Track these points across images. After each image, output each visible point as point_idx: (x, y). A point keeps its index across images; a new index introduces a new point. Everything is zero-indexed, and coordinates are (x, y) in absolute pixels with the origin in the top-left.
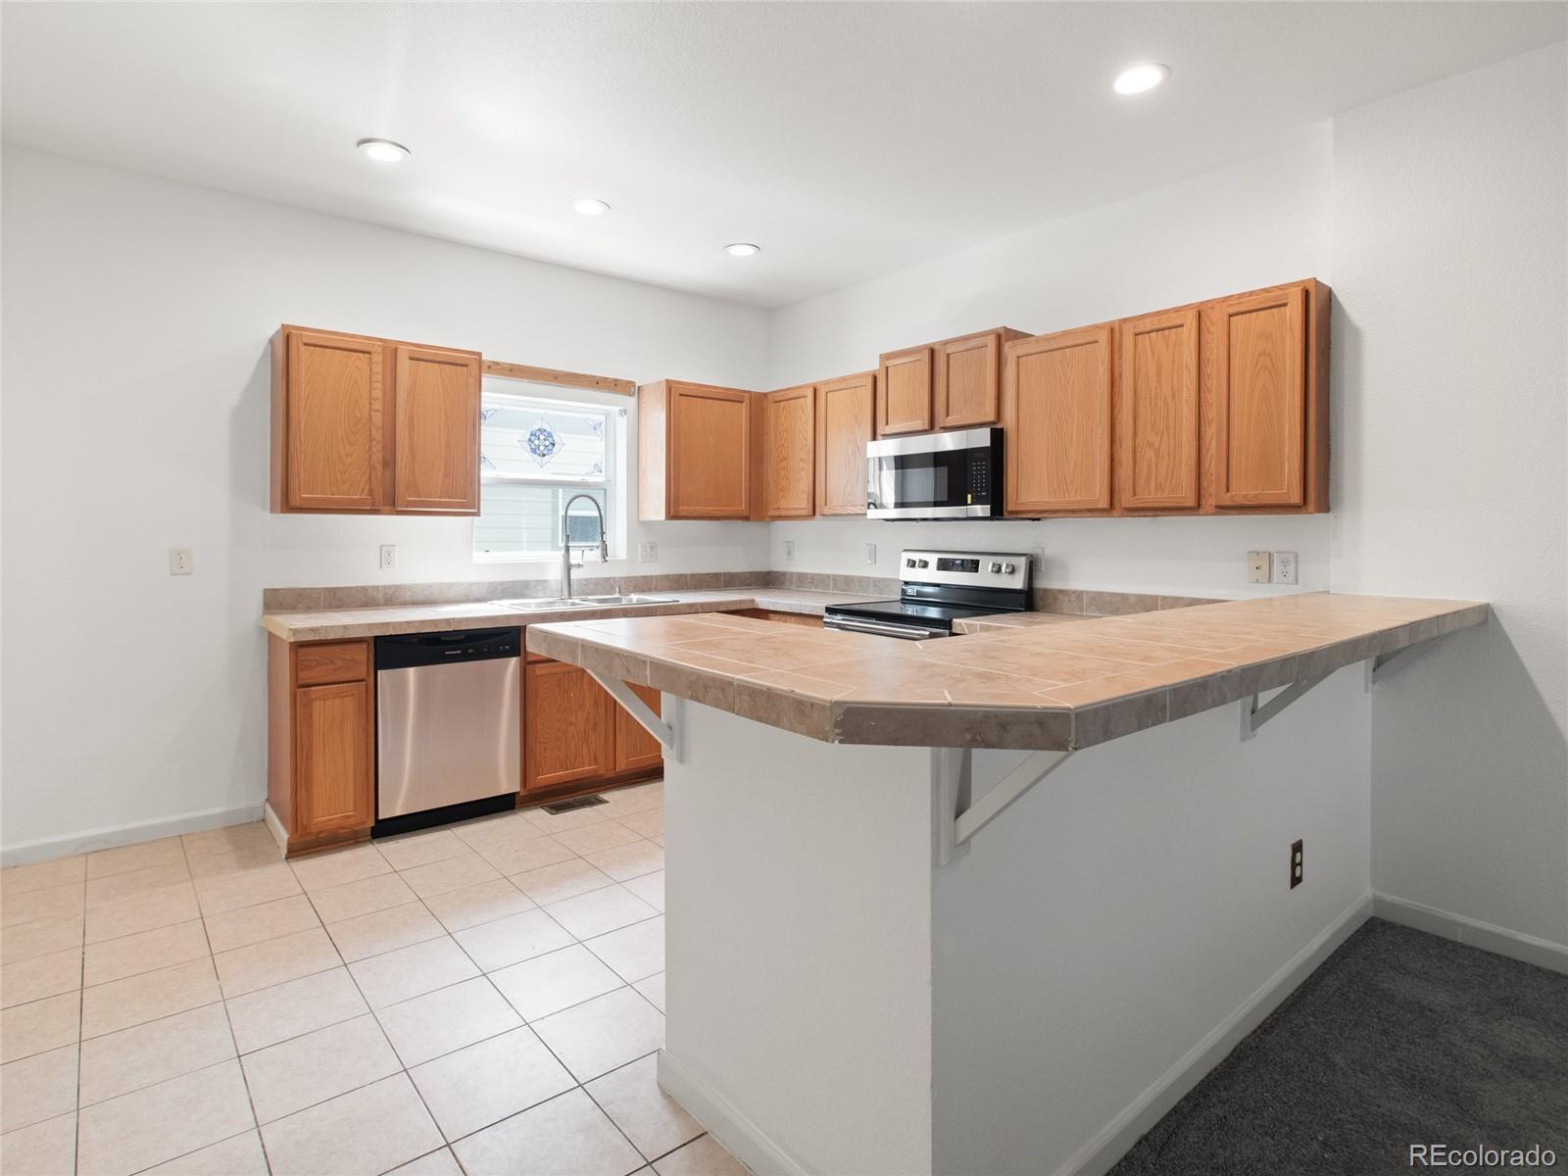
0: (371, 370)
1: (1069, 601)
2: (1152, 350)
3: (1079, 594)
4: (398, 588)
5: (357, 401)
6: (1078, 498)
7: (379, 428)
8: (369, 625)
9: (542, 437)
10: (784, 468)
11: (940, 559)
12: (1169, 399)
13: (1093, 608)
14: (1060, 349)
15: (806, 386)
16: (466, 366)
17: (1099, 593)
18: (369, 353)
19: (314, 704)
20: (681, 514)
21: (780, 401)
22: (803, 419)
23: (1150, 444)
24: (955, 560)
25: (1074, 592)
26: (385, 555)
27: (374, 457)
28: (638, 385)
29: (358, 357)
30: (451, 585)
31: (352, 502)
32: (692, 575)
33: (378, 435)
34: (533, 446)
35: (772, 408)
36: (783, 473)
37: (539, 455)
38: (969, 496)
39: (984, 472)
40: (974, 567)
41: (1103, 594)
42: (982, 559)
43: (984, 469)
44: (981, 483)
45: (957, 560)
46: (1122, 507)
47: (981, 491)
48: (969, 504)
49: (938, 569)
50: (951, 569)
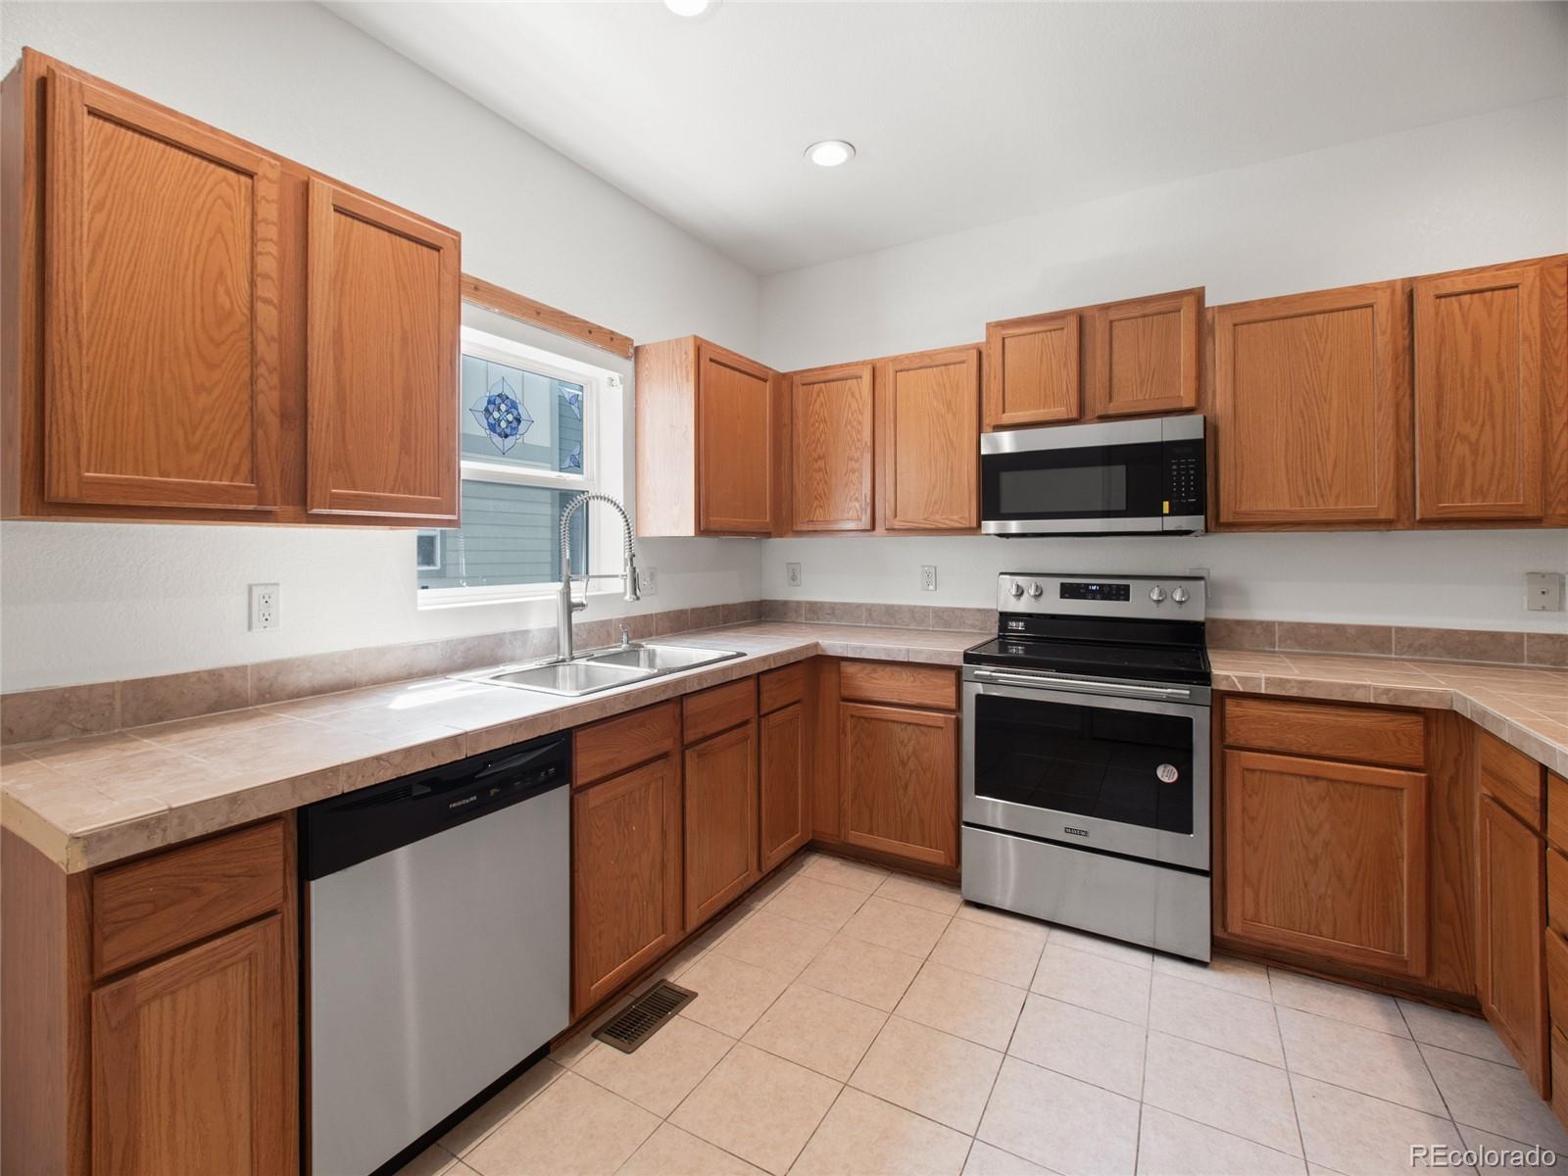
0: (254, 213)
2: (1464, 316)
3: (1268, 627)
4: (283, 666)
5: (221, 274)
6: (1341, 506)
7: (273, 339)
8: (293, 781)
9: (503, 407)
10: (820, 470)
11: (1062, 585)
12: (1495, 380)
13: (1290, 642)
14: (1308, 315)
15: (864, 363)
16: (437, 249)
17: (1299, 624)
18: (251, 175)
19: (144, 1011)
20: (713, 527)
21: (814, 384)
22: (854, 406)
23: (1464, 438)
24: (1088, 585)
25: (1261, 623)
26: (258, 605)
27: (261, 399)
28: (635, 345)
29: (225, 179)
30: (382, 651)
31: (214, 493)
32: (694, 610)
33: (269, 353)
34: (491, 421)
35: (800, 392)
36: (818, 476)
37: (500, 435)
38: (1166, 505)
39: (1192, 472)
40: (1121, 593)
41: (1305, 625)
42: (1133, 585)
43: (1192, 469)
44: (1188, 487)
45: (1093, 585)
46: (1418, 517)
47: (1188, 496)
48: (1166, 515)
49: (1061, 597)
50: (1084, 597)
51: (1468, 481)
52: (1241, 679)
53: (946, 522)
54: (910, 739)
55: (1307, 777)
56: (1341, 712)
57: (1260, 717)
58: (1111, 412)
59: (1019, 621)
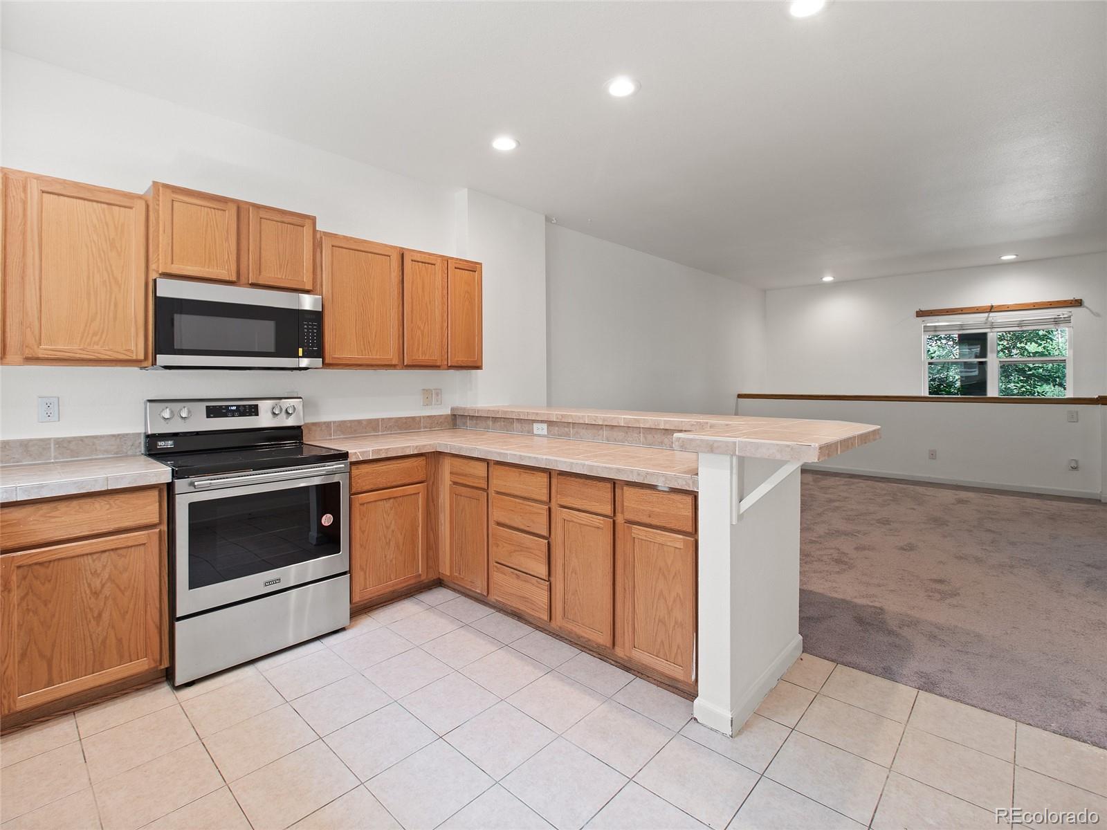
1: (321, 430)
2: (420, 273)
3: (328, 424)
6: (376, 357)
11: (207, 407)
12: (428, 304)
13: (338, 432)
14: (365, 252)
17: (342, 421)
24: (227, 406)
25: (325, 423)
38: (301, 350)
39: (315, 331)
40: (253, 411)
41: (345, 421)
42: (261, 404)
43: (315, 329)
44: (313, 340)
45: (232, 406)
46: (405, 364)
47: (312, 347)
48: (301, 357)
49: (207, 417)
50: (225, 415)
51: (421, 349)
52: (362, 453)
53: (109, 353)
54: (104, 567)
55: (385, 499)
56: (398, 462)
57: (367, 473)
58: (261, 282)
59: (168, 440)
